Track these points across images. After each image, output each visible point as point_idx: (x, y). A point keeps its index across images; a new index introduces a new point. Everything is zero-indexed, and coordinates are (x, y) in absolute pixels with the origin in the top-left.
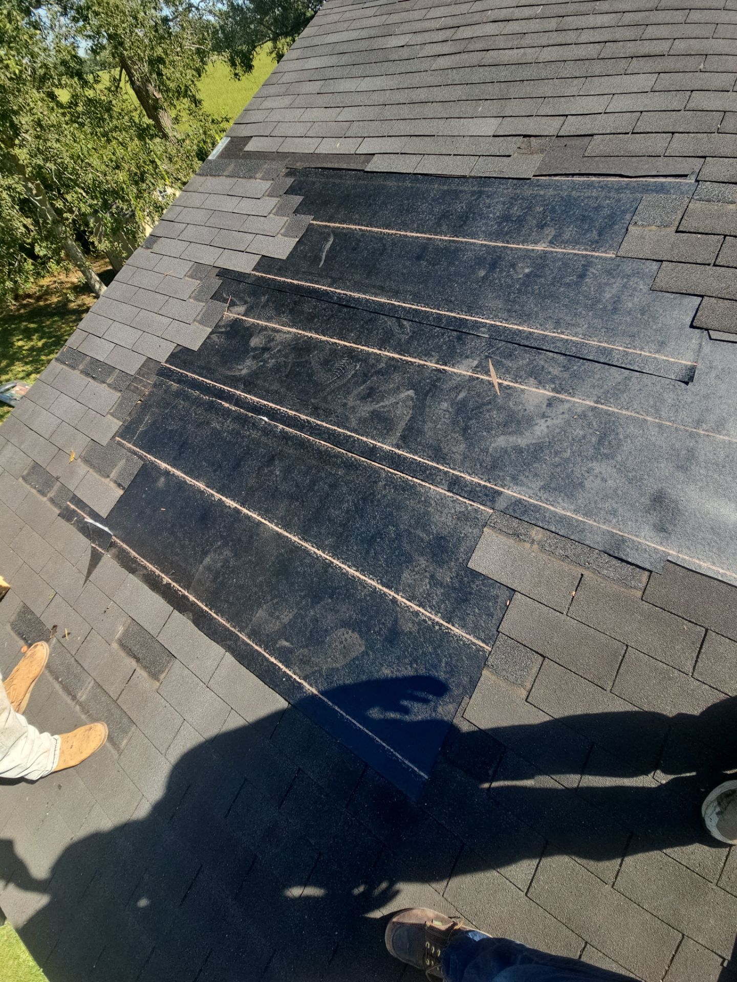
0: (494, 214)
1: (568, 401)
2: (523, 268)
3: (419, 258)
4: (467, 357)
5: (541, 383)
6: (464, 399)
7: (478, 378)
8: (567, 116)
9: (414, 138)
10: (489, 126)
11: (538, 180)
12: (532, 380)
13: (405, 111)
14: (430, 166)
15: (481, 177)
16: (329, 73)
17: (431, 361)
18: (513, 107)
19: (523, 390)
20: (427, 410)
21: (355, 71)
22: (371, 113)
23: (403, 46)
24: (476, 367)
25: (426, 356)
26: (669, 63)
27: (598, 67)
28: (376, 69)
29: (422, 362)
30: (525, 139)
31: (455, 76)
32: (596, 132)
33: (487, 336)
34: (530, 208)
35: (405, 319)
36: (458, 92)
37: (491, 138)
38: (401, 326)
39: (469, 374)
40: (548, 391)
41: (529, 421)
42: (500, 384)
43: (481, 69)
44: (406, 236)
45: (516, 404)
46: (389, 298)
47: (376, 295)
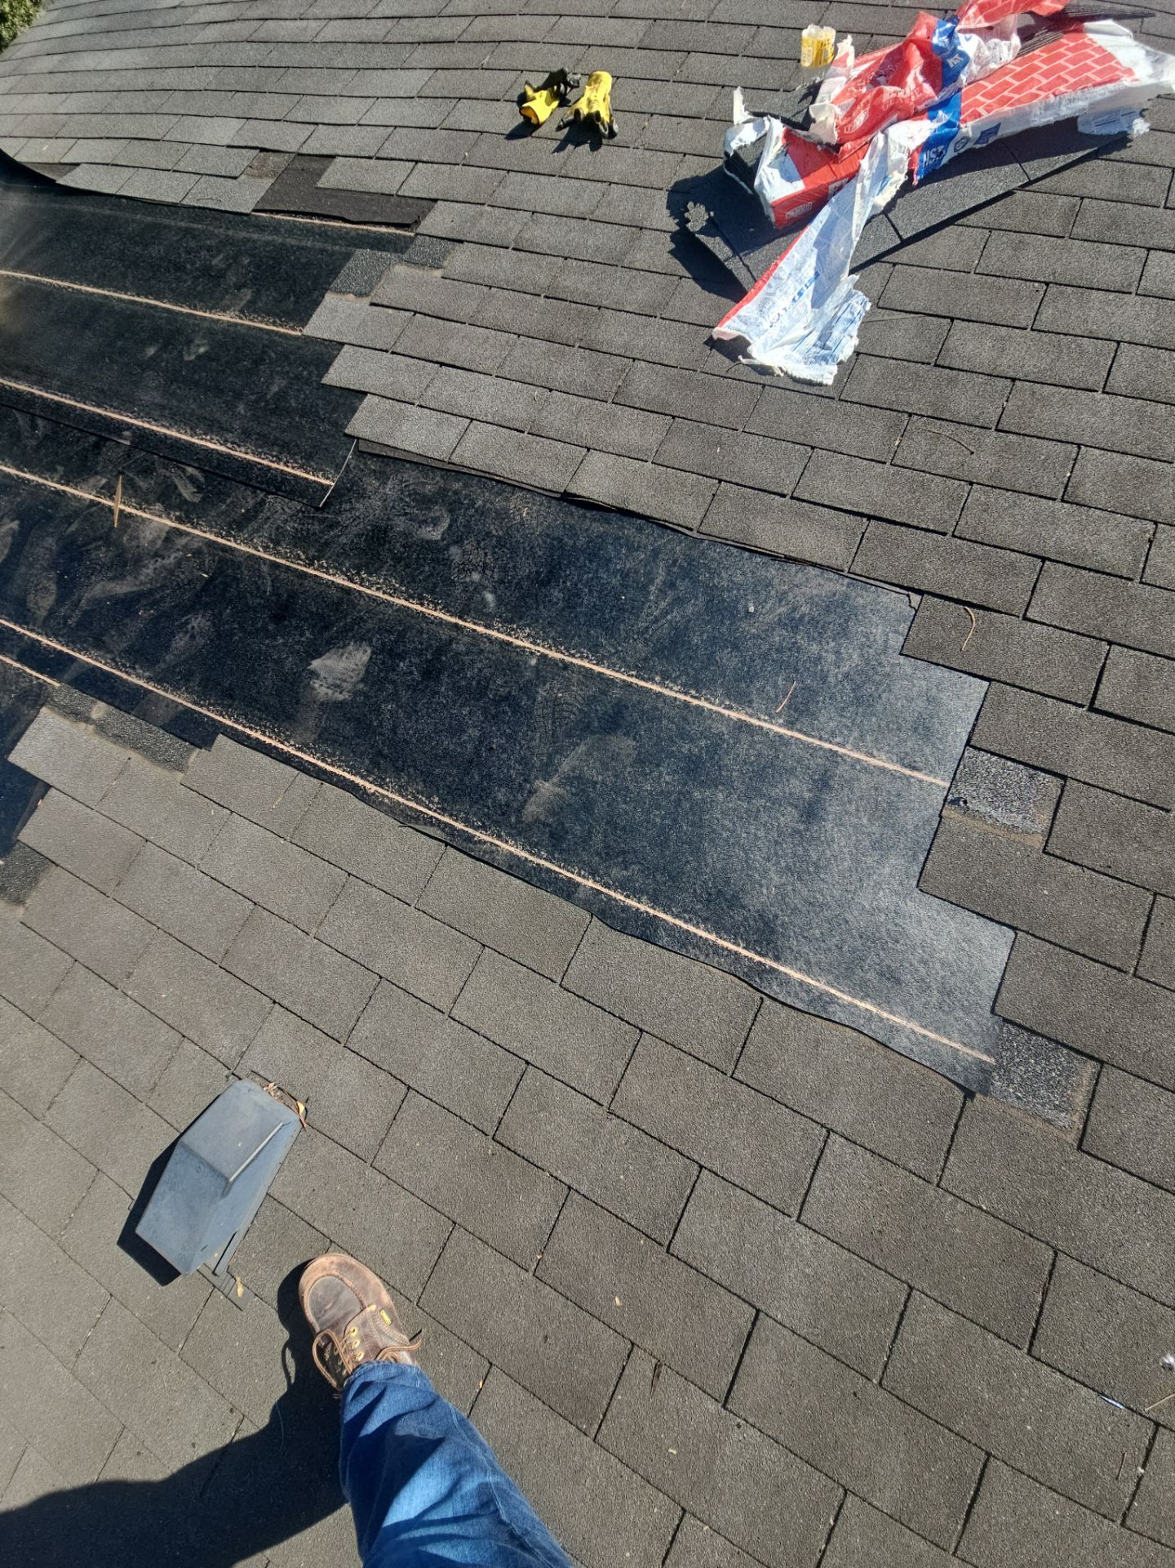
0: (193, 264)
1: (188, 534)
2: (199, 346)
3: (86, 325)
4: (96, 473)
5: (168, 509)
6: (73, 533)
7: (99, 503)
8: (317, 124)
9: (136, 142)
10: (225, 131)
11: (256, 217)
12: (158, 506)
13: (137, 102)
14: (139, 187)
15: (194, 207)
16: (75, 44)
17: (52, 479)
18: (266, 106)
19: (144, 520)
20: (27, 548)
21: (105, 41)
22: (96, 101)
23: (175, 7)
24: (102, 488)
25: (48, 470)
26: (457, 54)
27: (378, 56)
28: (133, 38)
29: (41, 481)
30: (262, 154)
31: (216, 55)
32: (340, 152)
33: (128, 443)
34: (235, 258)
35: (41, 417)
36: (209, 77)
37: (224, 149)
38: (34, 427)
39: (92, 497)
40: (171, 520)
41: (138, 562)
42: (121, 511)
43: (248, 46)
44: (79, 291)
45: (131, 538)
46: (32, 384)
47: (17, 379)
